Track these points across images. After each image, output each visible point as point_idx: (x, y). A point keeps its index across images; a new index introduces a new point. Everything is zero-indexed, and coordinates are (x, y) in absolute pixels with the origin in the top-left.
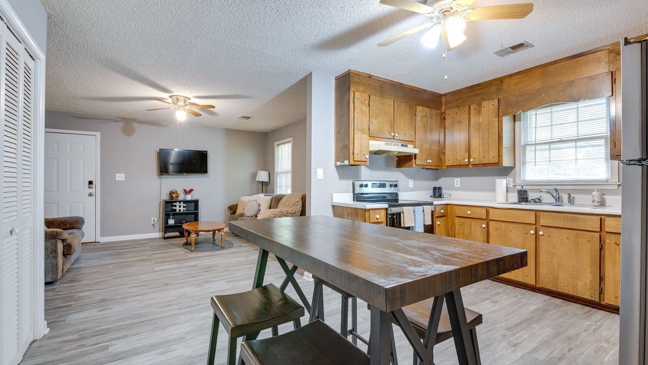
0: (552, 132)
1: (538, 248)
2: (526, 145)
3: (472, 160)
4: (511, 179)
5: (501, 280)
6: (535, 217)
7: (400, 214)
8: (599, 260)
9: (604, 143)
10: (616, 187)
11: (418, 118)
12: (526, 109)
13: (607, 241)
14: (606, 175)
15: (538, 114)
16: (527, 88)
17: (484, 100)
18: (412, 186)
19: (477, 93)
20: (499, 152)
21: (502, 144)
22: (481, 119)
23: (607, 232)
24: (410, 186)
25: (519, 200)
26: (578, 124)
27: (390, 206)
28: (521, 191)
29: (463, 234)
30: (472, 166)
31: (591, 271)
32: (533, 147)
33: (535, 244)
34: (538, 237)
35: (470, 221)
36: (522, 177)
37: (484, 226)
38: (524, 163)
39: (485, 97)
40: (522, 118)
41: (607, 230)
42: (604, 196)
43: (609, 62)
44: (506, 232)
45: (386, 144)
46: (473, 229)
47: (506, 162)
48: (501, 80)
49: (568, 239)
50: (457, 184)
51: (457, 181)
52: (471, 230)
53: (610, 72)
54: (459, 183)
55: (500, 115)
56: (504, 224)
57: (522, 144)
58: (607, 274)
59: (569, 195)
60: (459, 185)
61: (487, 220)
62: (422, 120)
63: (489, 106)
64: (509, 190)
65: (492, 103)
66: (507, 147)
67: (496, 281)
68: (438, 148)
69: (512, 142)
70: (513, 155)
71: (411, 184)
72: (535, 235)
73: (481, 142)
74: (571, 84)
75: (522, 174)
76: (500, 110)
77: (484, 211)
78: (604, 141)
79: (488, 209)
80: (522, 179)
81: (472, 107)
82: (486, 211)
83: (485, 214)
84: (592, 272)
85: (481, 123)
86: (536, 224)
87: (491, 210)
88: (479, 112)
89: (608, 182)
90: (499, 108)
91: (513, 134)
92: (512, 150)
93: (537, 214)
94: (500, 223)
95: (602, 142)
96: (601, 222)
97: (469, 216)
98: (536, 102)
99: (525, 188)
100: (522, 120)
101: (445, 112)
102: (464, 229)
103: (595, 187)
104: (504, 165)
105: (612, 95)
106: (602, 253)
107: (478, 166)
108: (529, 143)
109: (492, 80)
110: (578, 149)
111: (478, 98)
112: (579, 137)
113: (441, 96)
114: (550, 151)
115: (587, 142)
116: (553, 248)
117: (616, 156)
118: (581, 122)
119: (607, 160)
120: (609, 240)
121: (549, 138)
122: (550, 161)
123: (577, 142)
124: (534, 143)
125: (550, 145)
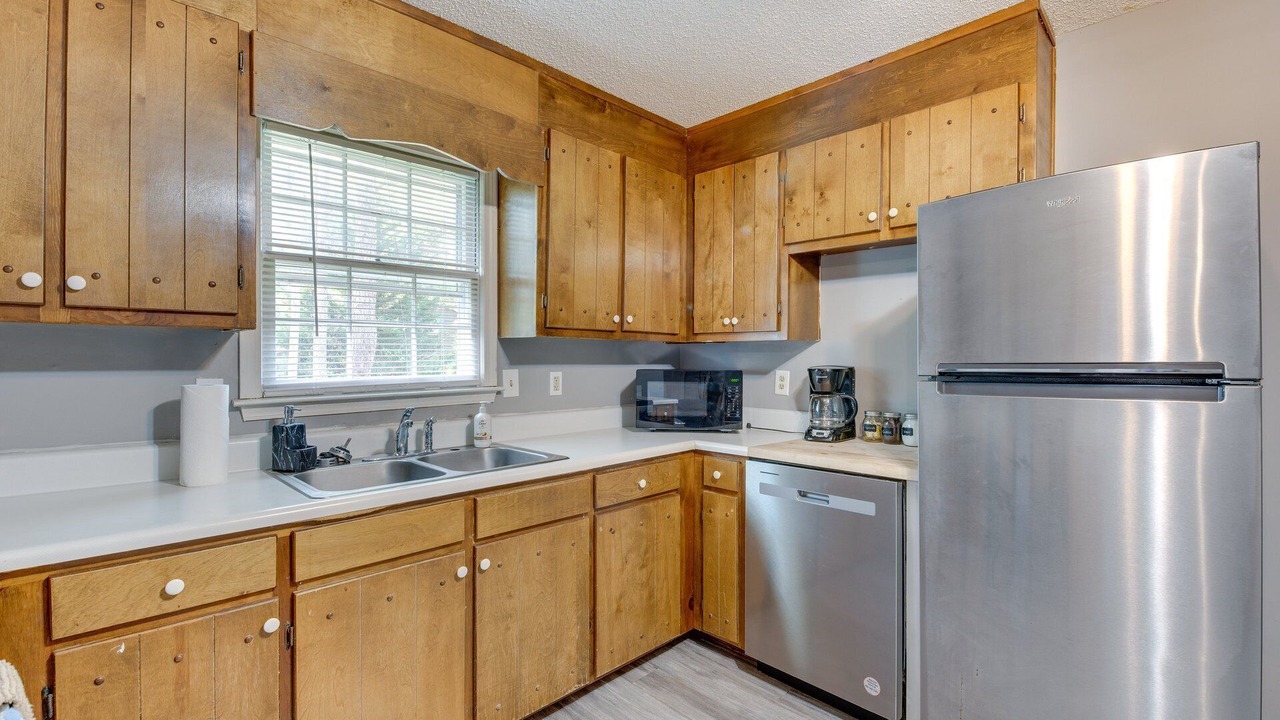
2: (273, 255)
6: (463, 519)
8: (589, 582)
10: (494, 398)
13: (600, 529)
14: (475, 368)
20: (239, 268)
36: (265, 376)
38: (269, 319)
43: (539, 104)
49: (539, 555)
63: (193, 38)
65: (207, 26)
75: (263, 362)
78: (469, 286)
80: (263, 383)
87: (301, 538)
89: (479, 386)
90: (239, 68)
108: (287, 250)
114: (350, 290)
115: (441, 282)
116: (510, 596)
117: (545, 328)
118: (417, 221)
119: (476, 333)
120: (602, 525)
121: (341, 249)
122: (351, 322)
123: (418, 275)
124: (310, 253)
125: (350, 272)
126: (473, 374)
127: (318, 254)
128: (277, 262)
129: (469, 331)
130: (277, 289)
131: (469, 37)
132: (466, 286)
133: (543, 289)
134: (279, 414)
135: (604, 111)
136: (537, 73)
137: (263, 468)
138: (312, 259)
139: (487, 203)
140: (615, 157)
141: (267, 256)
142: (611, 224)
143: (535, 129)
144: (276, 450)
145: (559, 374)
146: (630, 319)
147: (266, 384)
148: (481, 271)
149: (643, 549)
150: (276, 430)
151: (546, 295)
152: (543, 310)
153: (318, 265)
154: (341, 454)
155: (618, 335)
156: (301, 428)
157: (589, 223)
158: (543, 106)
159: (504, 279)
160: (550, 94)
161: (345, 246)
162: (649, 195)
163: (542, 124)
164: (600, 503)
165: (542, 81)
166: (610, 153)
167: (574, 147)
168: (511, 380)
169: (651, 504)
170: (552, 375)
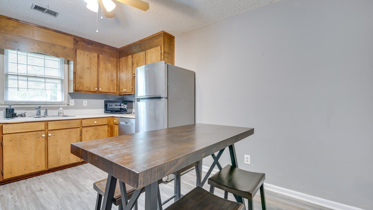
2: (8, 74)
5: (8, 181)
6: (44, 126)
10: (67, 105)
32: (15, 77)
44: (21, 140)
49: (65, 134)
56: (18, 135)
57: (5, 73)
59: (46, 110)
67: (12, 182)
72: (45, 137)
79: (1, 125)
89: (62, 103)
93: (46, 123)
94: (14, 135)
99: (12, 107)
100: (5, 54)
103: (61, 106)
108: (11, 73)
110: (46, 84)
114: (28, 82)
116: (57, 142)
117: (76, 90)
118: (46, 67)
119: (62, 91)
120: (84, 130)
121: (26, 73)
122: (28, 88)
123: (46, 79)
124: (17, 74)
126: (62, 100)
127: (18, 74)
128: (9, 76)
130: (9, 81)
131: (54, 31)
132: (59, 82)
133: (75, 82)
134: (8, 107)
135: (93, 45)
136: (73, 37)
137: (4, 117)
138: (17, 75)
139: (65, 64)
140: (96, 55)
141: (6, 75)
142: (94, 69)
143: (72, 49)
144: (6, 113)
145: (86, 101)
146: (100, 89)
147: (6, 101)
148: (63, 78)
149: (96, 136)
150: (7, 109)
151: (76, 83)
152: (75, 86)
153: (18, 76)
154: (23, 115)
155: (98, 92)
156: (13, 109)
157: (88, 69)
158: (74, 44)
159: (69, 80)
160: (77, 42)
161: (27, 73)
162: (106, 63)
163: (74, 48)
164: (83, 126)
165: (74, 39)
166: (95, 54)
167: (83, 53)
168: (72, 102)
169: (99, 127)
170: (84, 101)
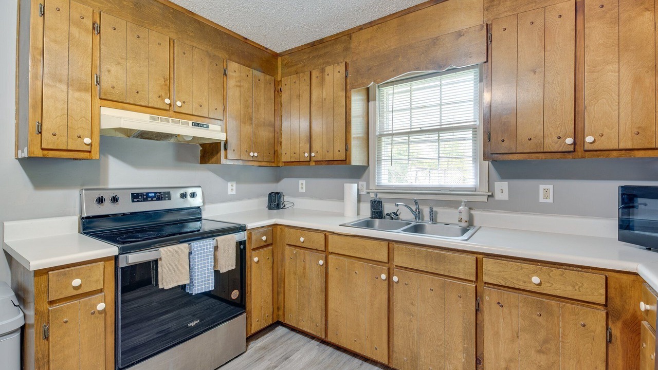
0: (411, 118)
1: (391, 303)
2: (381, 135)
3: (313, 154)
4: (365, 183)
6: (387, 252)
7: (156, 261)
8: (475, 330)
9: (471, 135)
10: (485, 199)
11: (231, 83)
12: (380, 80)
13: (486, 298)
14: (474, 180)
15: (396, 93)
16: (381, 48)
17: (328, 63)
18: (234, 192)
19: (320, 53)
20: (346, 144)
21: (350, 132)
22: (325, 93)
23: (485, 283)
24: (230, 193)
25: (372, 215)
26: (441, 108)
27: (123, 251)
28: (375, 201)
29: (295, 274)
30: (314, 163)
31: (464, 348)
32: (389, 139)
33: (387, 296)
34: (391, 283)
35: (304, 253)
36: (376, 181)
37: (321, 262)
38: (379, 161)
39: (330, 60)
40: (377, 97)
41: (486, 279)
42: (472, 212)
43: (484, 9)
44: (349, 274)
45: (151, 118)
46: (307, 266)
47: (357, 158)
48: (348, 35)
49: (432, 290)
50: (302, 188)
51: (302, 184)
52: (305, 268)
53: (485, 25)
54: (304, 186)
55: (348, 87)
56: (346, 260)
57: (377, 134)
58: (485, 355)
59: (431, 209)
60: (304, 190)
61: (326, 252)
62: (240, 86)
63: (335, 73)
64: (362, 199)
65: (338, 68)
66: (358, 138)
68: (271, 135)
69: (365, 130)
70: (366, 149)
71: (232, 190)
72: (387, 281)
73: (324, 127)
74: (435, 41)
75: (376, 176)
76: (348, 81)
77: (322, 236)
78: (471, 132)
79: (327, 234)
80: (376, 184)
81: (315, 74)
82: (323, 238)
83: (323, 243)
84: (465, 350)
85: (325, 99)
86: (388, 263)
87: (330, 237)
88: (322, 82)
89: (475, 191)
90: (346, 77)
91: (366, 119)
92: (365, 142)
93: (390, 245)
94: (341, 258)
95: (469, 134)
96: (478, 265)
97: (303, 245)
98: (392, 69)
100: (377, 99)
101: (281, 81)
102: (296, 266)
103: (462, 199)
104: (353, 163)
105: (487, 61)
106: (479, 316)
107: (322, 164)
108: (385, 133)
109: (337, 34)
110: (441, 143)
111: (321, 61)
112: (443, 126)
113: (276, 56)
114: (409, 145)
115: (452, 134)
117: (491, 154)
118: (444, 105)
122: (409, 159)
123: (440, 133)
124: (391, 132)
125: (409, 137)
126: (474, 184)
127: (394, 132)
128: (383, 138)
129: (471, 159)
133: (487, 129)
140: (569, 6)
141: (379, 136)
143: (478, 28)
145: (550, 187)
151: (490, 132)
154: (393, 216)
155: (580, 153)
156: (380, 202)
162: (625, 16)
163: (487, 21)
166: (561, 4)
168: (502, 189)
169: (554, 303)
170: (542, 187)
